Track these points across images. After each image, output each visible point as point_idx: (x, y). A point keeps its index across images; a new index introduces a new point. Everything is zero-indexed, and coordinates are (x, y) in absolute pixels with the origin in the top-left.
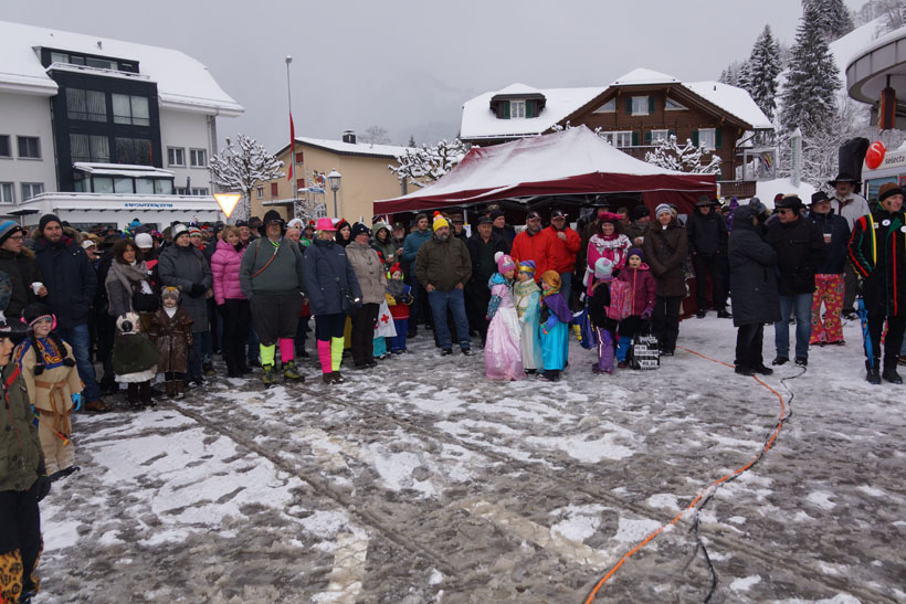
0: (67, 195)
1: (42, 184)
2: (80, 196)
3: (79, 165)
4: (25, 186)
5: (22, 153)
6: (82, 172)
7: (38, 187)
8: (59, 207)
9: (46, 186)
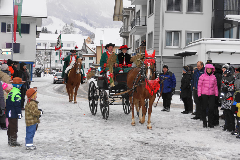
0: (218, 41)
1: (200, 32)
2: (228, 41)
3: (229, 16)
4: (189, 34)
5: (190, 9)
6: (231, 22)
7: (198, 35)
8: (212, 50)
9: (203, 34)
